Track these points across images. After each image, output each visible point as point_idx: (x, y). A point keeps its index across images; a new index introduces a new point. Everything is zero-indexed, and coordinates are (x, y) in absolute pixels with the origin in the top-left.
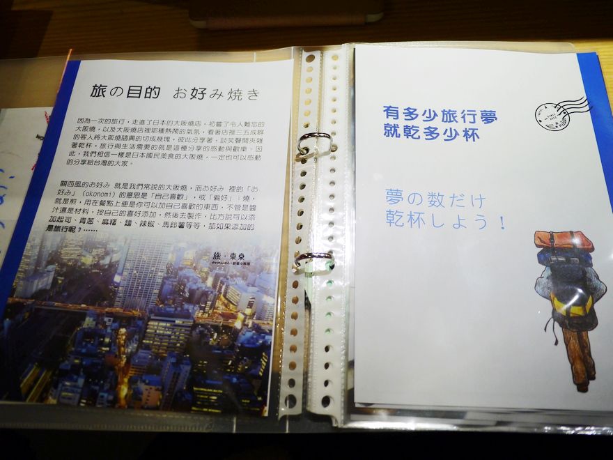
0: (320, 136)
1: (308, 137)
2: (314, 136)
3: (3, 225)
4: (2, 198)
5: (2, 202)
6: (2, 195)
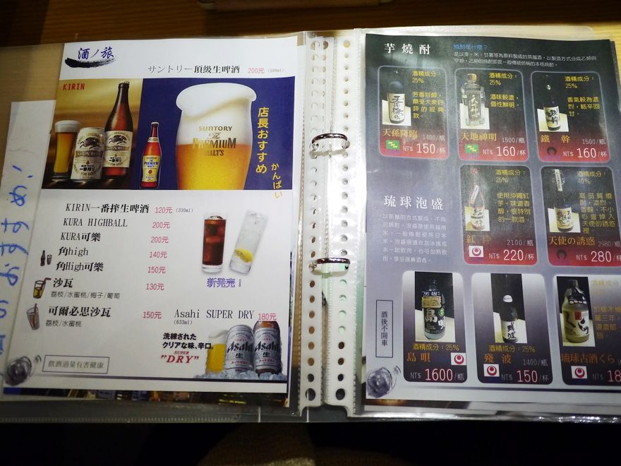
0: (335, 137)
2: (330, 137)
3: (27, 226)
4: (22, 198)
5: (23, 202)
6: (22, 195)
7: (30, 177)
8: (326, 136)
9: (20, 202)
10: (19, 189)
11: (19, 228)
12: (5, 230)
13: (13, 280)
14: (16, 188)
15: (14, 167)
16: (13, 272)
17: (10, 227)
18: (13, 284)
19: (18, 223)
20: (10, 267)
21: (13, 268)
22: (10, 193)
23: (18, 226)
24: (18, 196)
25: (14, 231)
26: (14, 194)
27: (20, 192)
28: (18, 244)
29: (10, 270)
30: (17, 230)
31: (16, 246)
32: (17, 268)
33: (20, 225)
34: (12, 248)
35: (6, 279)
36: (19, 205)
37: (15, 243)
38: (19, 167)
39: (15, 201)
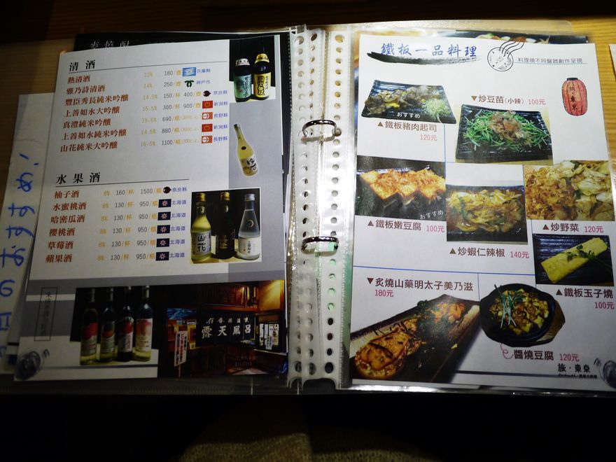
0: (325, 123)
1: (313, 124)
2: (320, 123)
3: (33, 210)
4: (29, 185)
5: (30, 188)
6: (29, 181)
7: (36, 164)
8: (317, 122)
9: (26, 188)
10: (26, 176)
11: (26, 212)
12: (13, 214)
13: (19, 261)
14: (22, 175)
15: (21, 155)
16: (20, 253)
17: (17, 212)
18: (19, 265)
19: (25, 208)
20: (17, 248)
21: (19, 250)
22: (17, 180)
23: (24, 211)
24: (25, 182)
25: (21, 215)
26: (21, 180)
27: (26, 178)
28: (25, 228)
29: (16, 252)
30: (23, 215)
31: (22, 229)
32: (23, 250)
33: (27, 210)
34: (19, 231)
35: (13, 259)
36: (24, 190)
37: (21, 226)
38: (25, 155)
39: (22, 187)
